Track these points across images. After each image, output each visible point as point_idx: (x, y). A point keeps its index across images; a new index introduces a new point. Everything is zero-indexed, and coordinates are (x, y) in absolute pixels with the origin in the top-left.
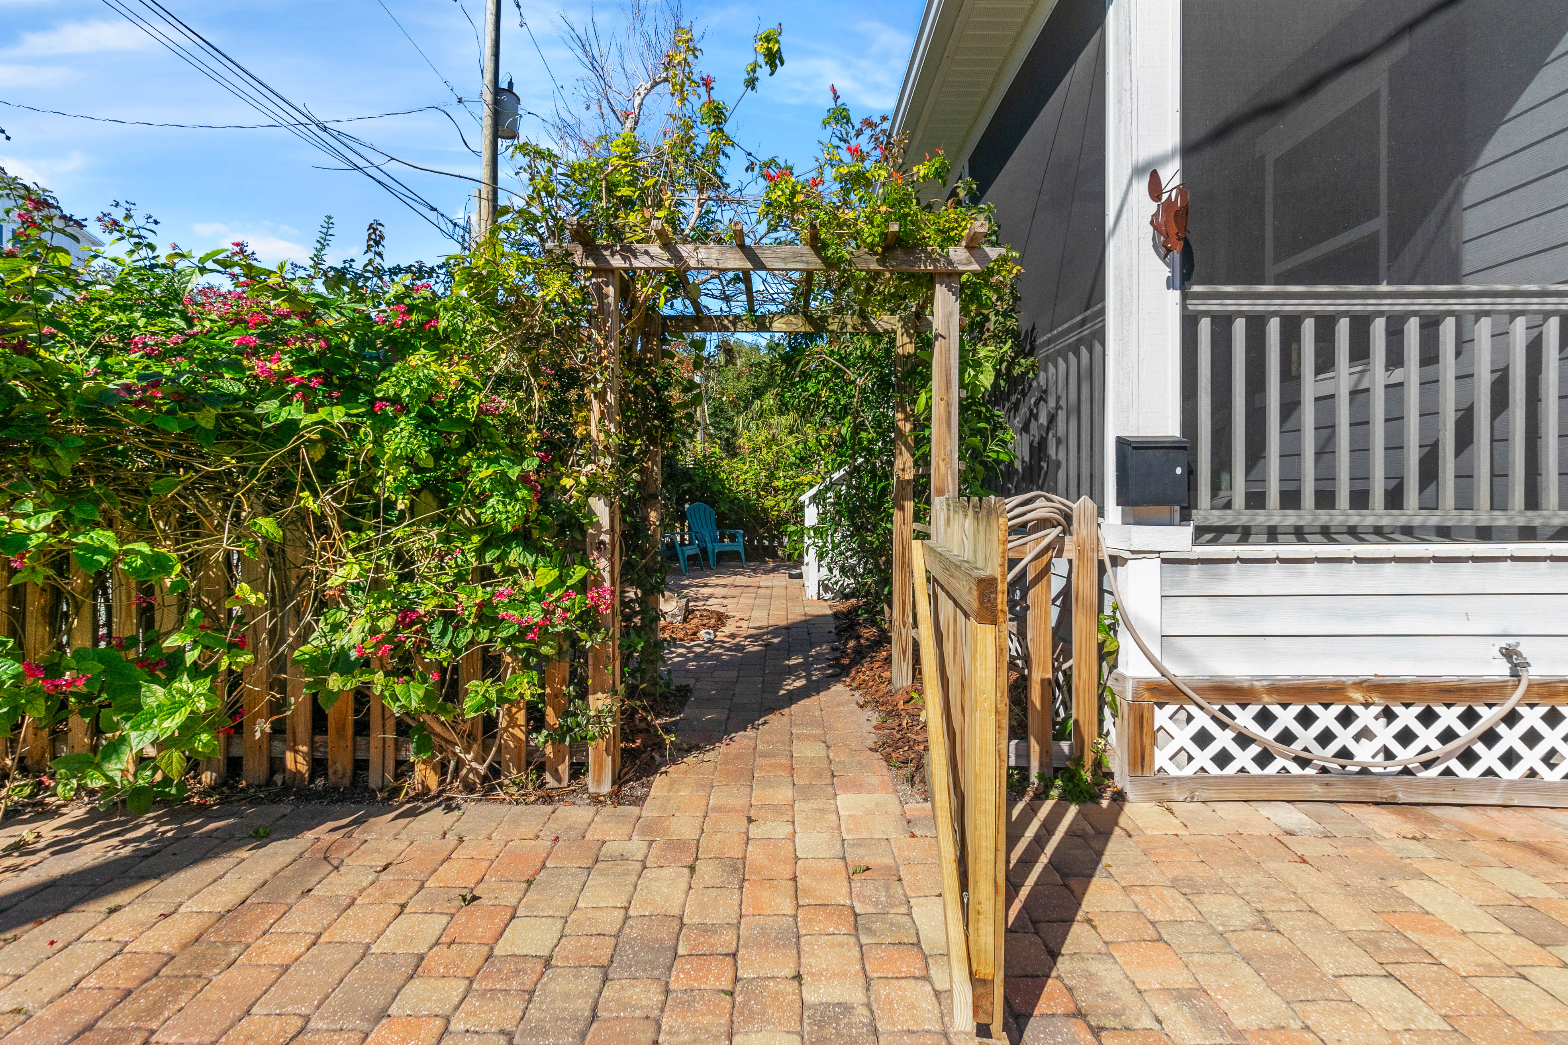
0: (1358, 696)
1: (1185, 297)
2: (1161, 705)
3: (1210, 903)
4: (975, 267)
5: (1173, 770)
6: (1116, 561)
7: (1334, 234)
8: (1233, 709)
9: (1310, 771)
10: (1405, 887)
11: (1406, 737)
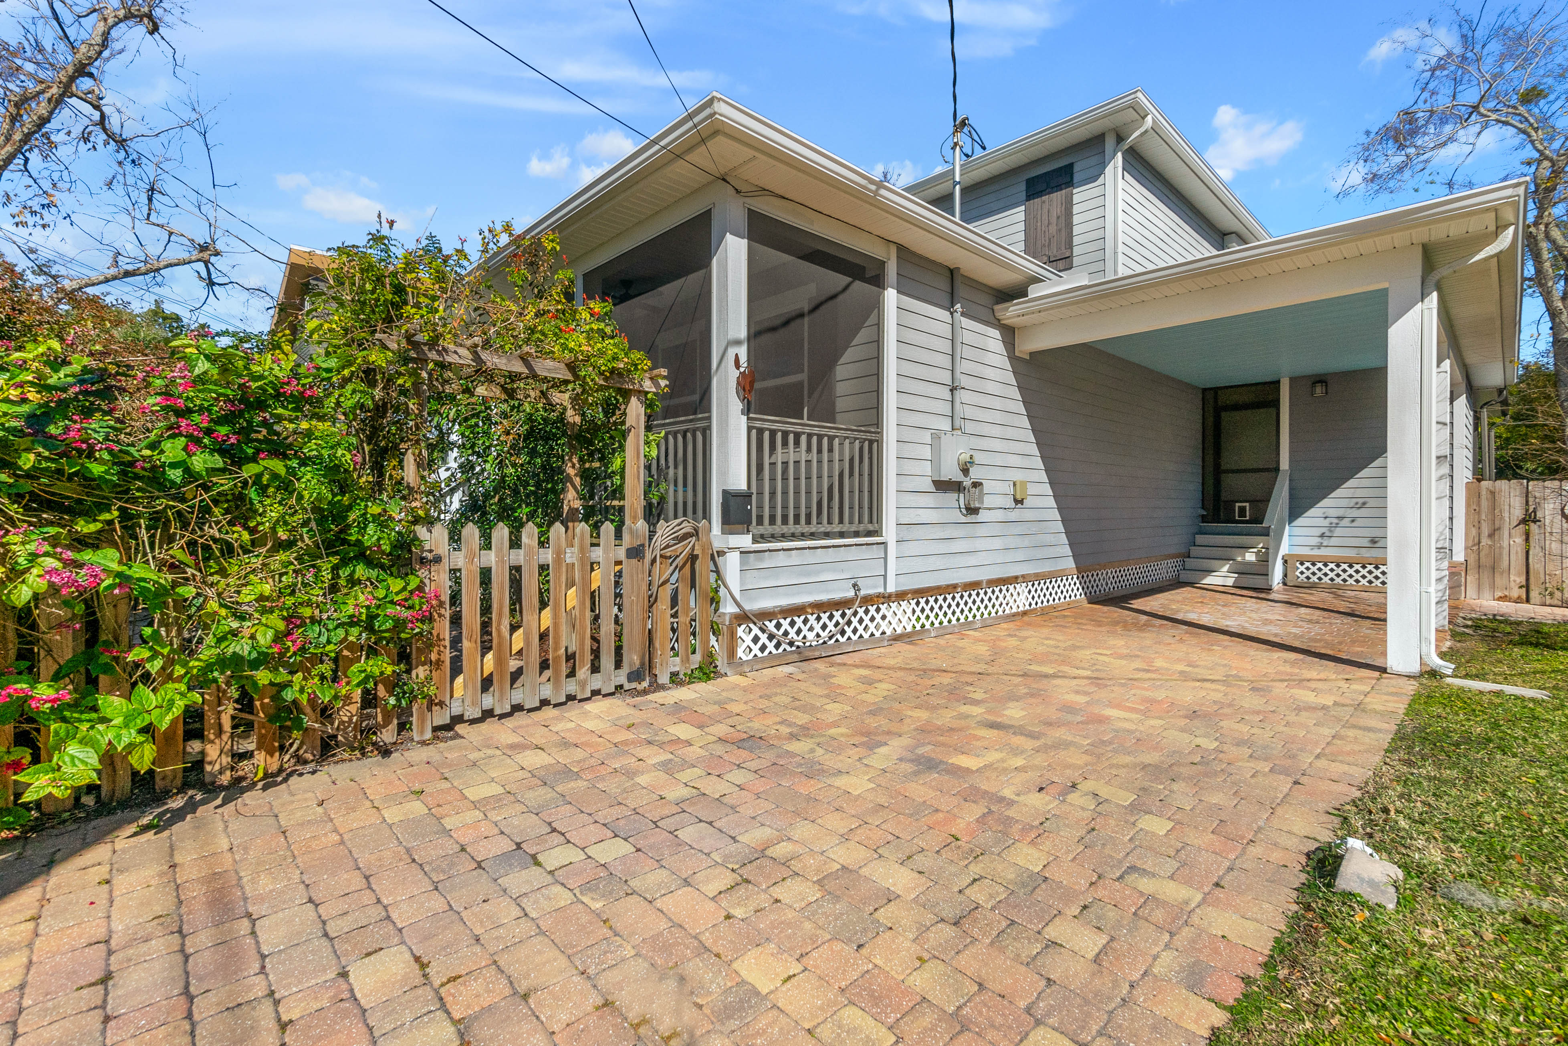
0: (810, 611)
1: (748, 419)
2: (740, 625)
3: (777, 699)
4: (654, 390)
5: (745, 658)
6: (721, 553)
7: (784, 375)
8: (767, 623)
9: (794, 648)
10: (832, 680)
11: (824, 627)
